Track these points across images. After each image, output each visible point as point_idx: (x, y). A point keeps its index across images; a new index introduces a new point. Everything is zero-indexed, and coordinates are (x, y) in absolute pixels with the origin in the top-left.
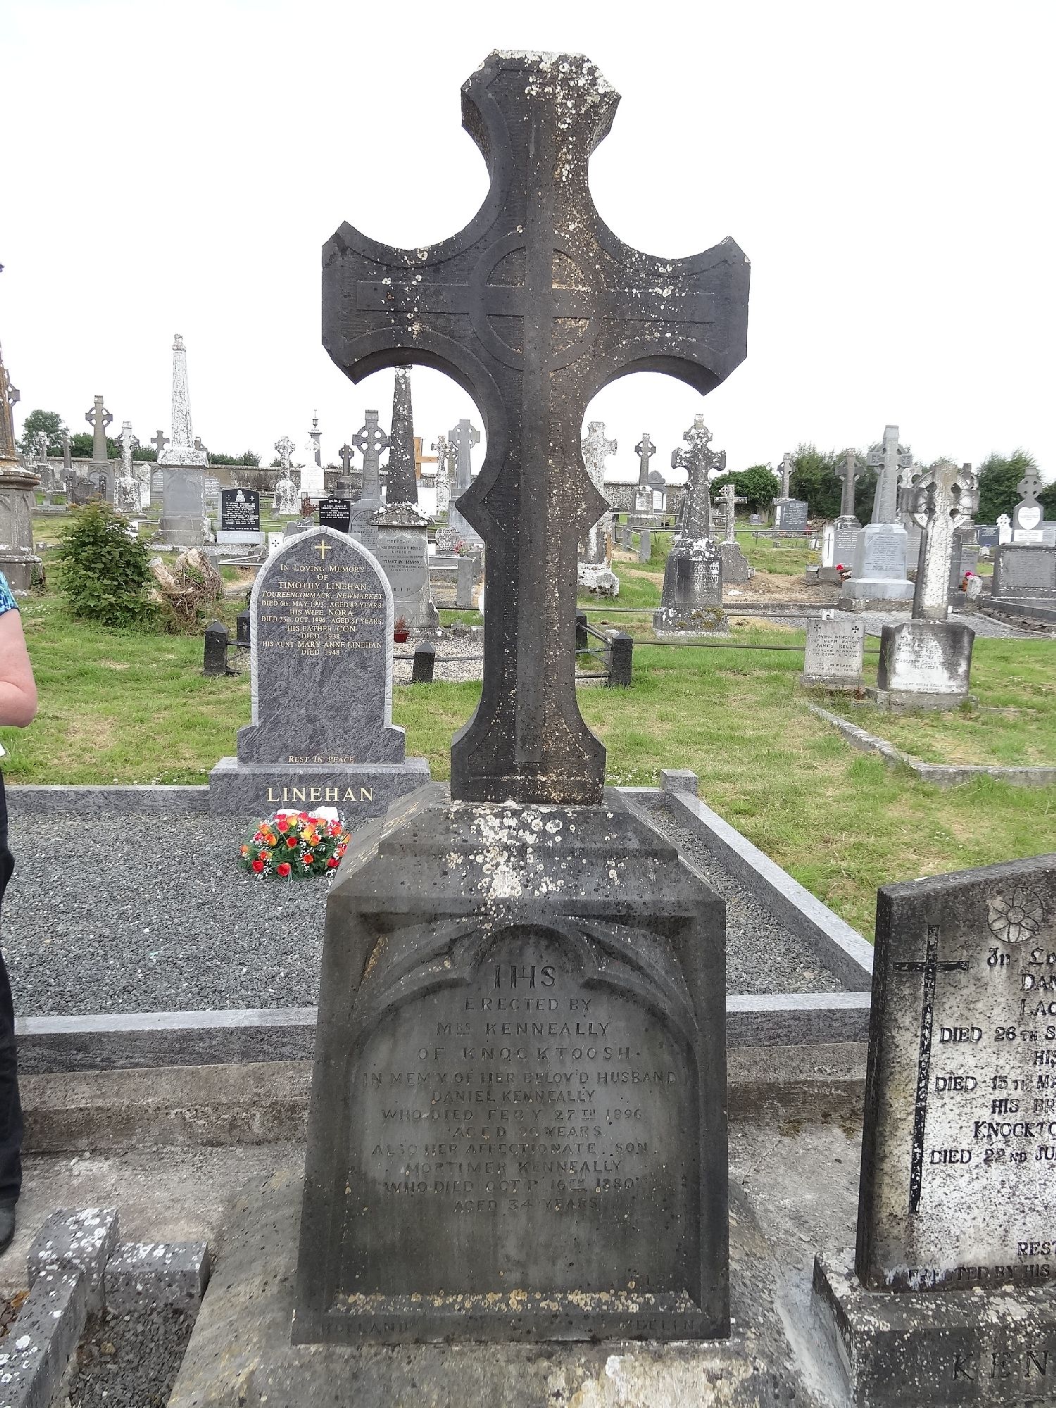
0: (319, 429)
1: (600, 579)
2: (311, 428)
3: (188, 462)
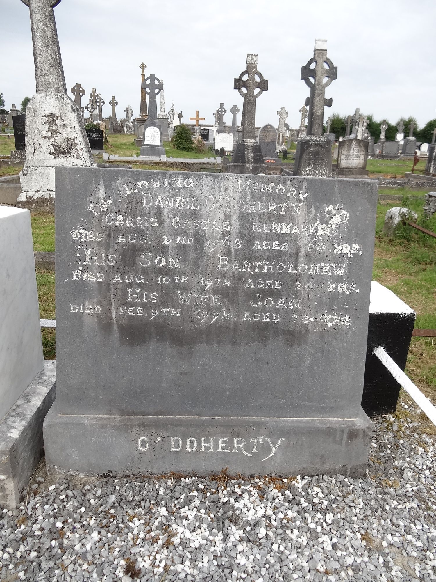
0: (174, 107)
1: (282, 149)
2: (171, 107)
3: (164, 117)
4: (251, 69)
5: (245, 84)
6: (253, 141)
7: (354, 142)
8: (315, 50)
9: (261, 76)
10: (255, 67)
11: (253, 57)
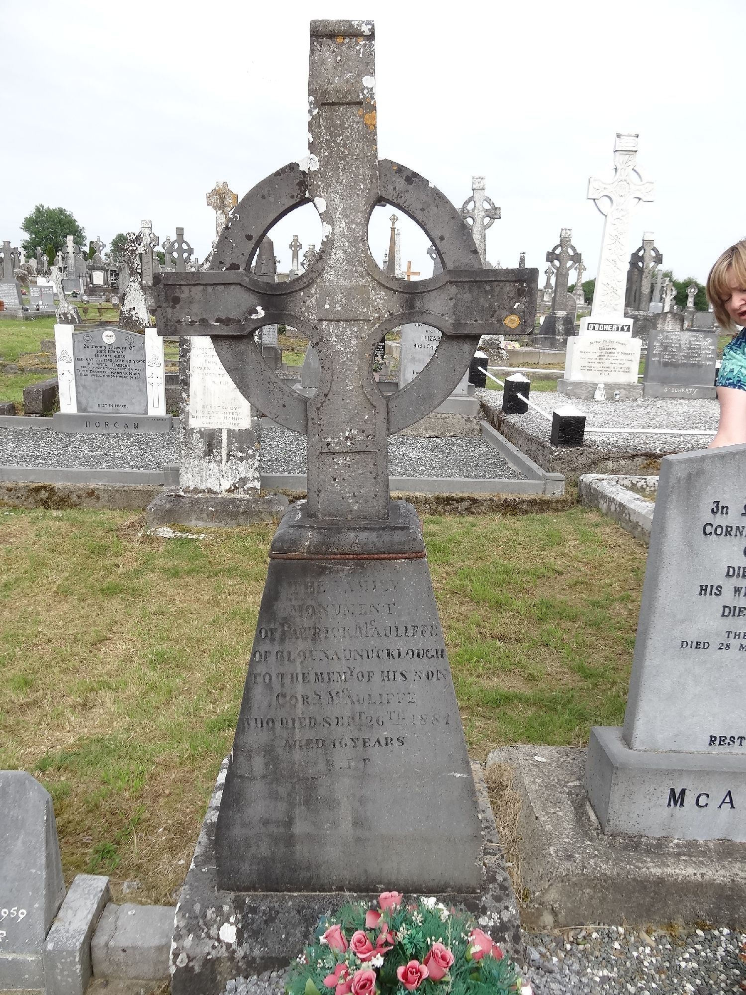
4: (564, 242)
5: (558, 257)
6: (565, 313)
7: (669, 315)
8: (643, 240)
9: (574, 249)
10: (569, 241)
11: (568, 231)
